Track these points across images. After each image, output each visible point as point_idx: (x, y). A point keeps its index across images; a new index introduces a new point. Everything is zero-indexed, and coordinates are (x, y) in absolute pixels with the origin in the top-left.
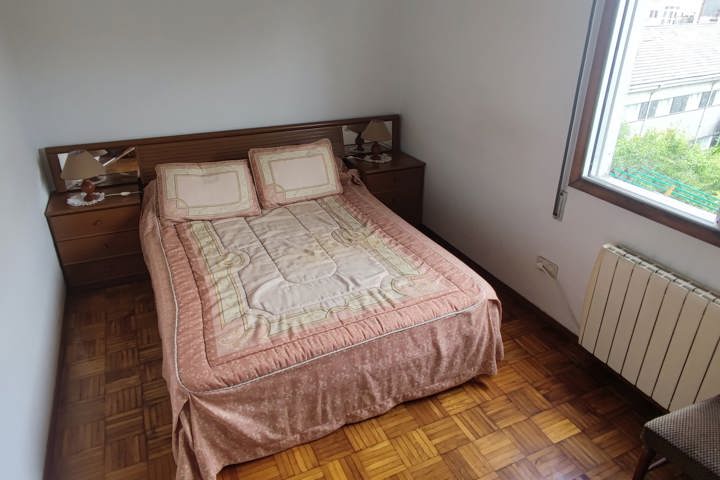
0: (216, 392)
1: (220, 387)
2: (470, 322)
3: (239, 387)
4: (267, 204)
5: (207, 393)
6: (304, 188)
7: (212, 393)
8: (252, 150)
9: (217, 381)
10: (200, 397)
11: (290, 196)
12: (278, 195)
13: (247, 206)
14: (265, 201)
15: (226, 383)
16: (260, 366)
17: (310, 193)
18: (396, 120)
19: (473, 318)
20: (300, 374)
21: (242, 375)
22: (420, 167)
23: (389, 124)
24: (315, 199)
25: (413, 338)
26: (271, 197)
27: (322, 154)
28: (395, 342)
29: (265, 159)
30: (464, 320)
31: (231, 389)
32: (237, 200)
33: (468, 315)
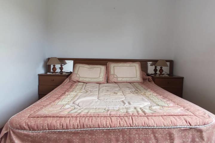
0: (22, 132)
1: (25, 129)
2: (202, 138)
3: (35, 133)
4: (110, 81)
5: (17, 131)
6: (126, 78)
7: (20, 131)
8: (109, 62)
9: (24, 125)
10: (14, 132)
11: (119, 79)
12: (115, 78)
13: (101, 80)
14: (109, 80)
15: (29, 128)
16: (51, 123)
17: (128, 80)
18: (171, 62)
19: (205, 134)
20: (74, 137)
21: (39, 125)
22: (182, 79)
23: (168, 63)
24: (130, 83)
25: (155, 136)
26: (112, 79)
27: (135, 66)
28: (141, 135)
29: (112, 65)
30: (197, 134)
31: (30, 133)
32: (98, 77)
33: (200, 131)
